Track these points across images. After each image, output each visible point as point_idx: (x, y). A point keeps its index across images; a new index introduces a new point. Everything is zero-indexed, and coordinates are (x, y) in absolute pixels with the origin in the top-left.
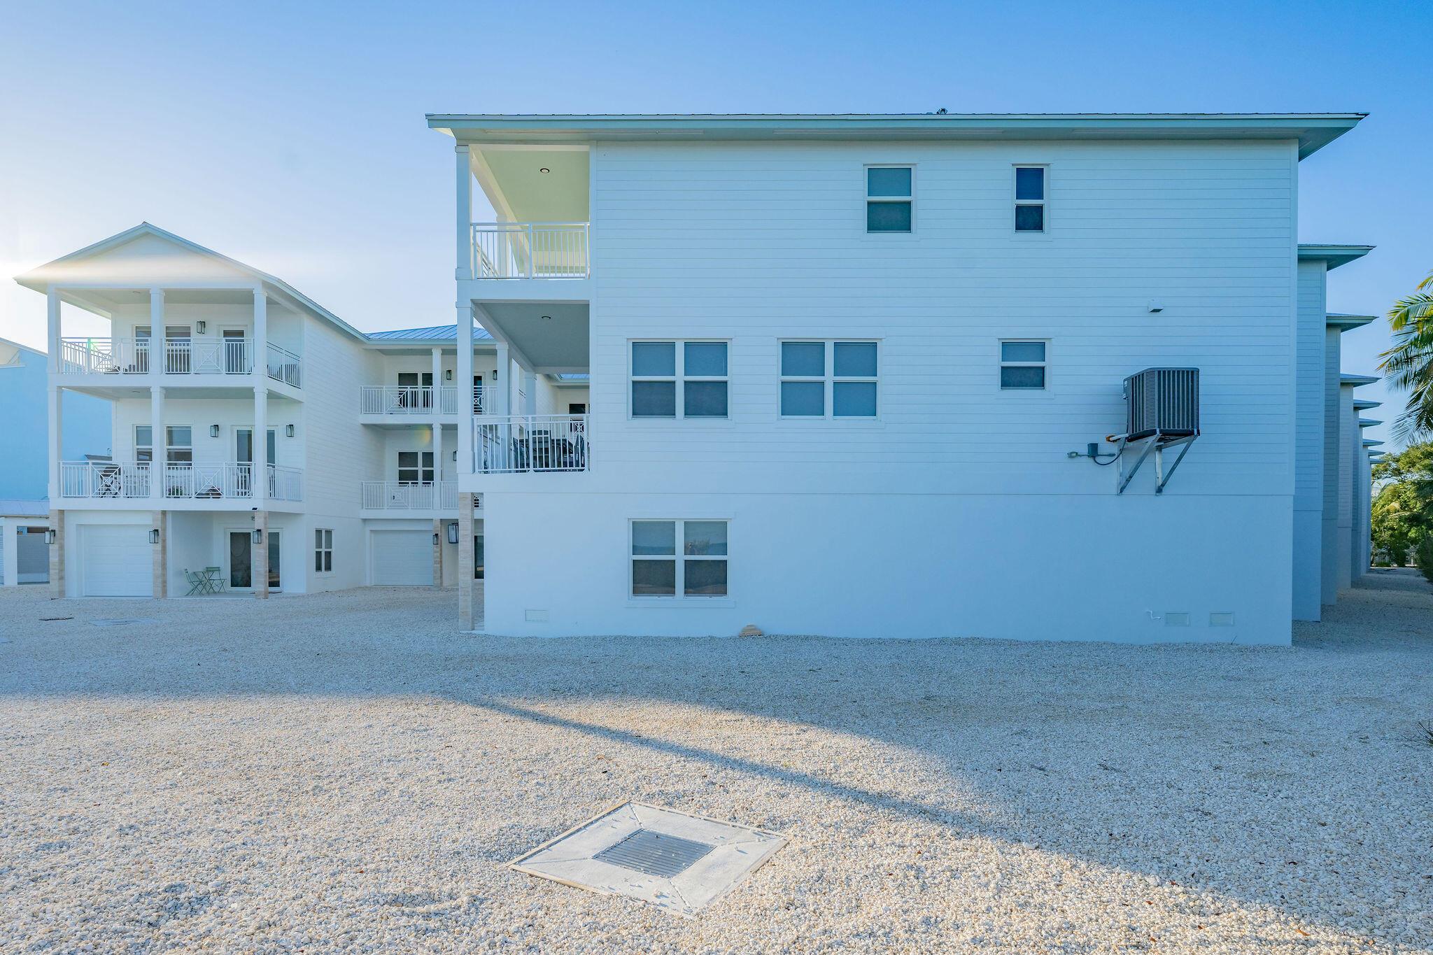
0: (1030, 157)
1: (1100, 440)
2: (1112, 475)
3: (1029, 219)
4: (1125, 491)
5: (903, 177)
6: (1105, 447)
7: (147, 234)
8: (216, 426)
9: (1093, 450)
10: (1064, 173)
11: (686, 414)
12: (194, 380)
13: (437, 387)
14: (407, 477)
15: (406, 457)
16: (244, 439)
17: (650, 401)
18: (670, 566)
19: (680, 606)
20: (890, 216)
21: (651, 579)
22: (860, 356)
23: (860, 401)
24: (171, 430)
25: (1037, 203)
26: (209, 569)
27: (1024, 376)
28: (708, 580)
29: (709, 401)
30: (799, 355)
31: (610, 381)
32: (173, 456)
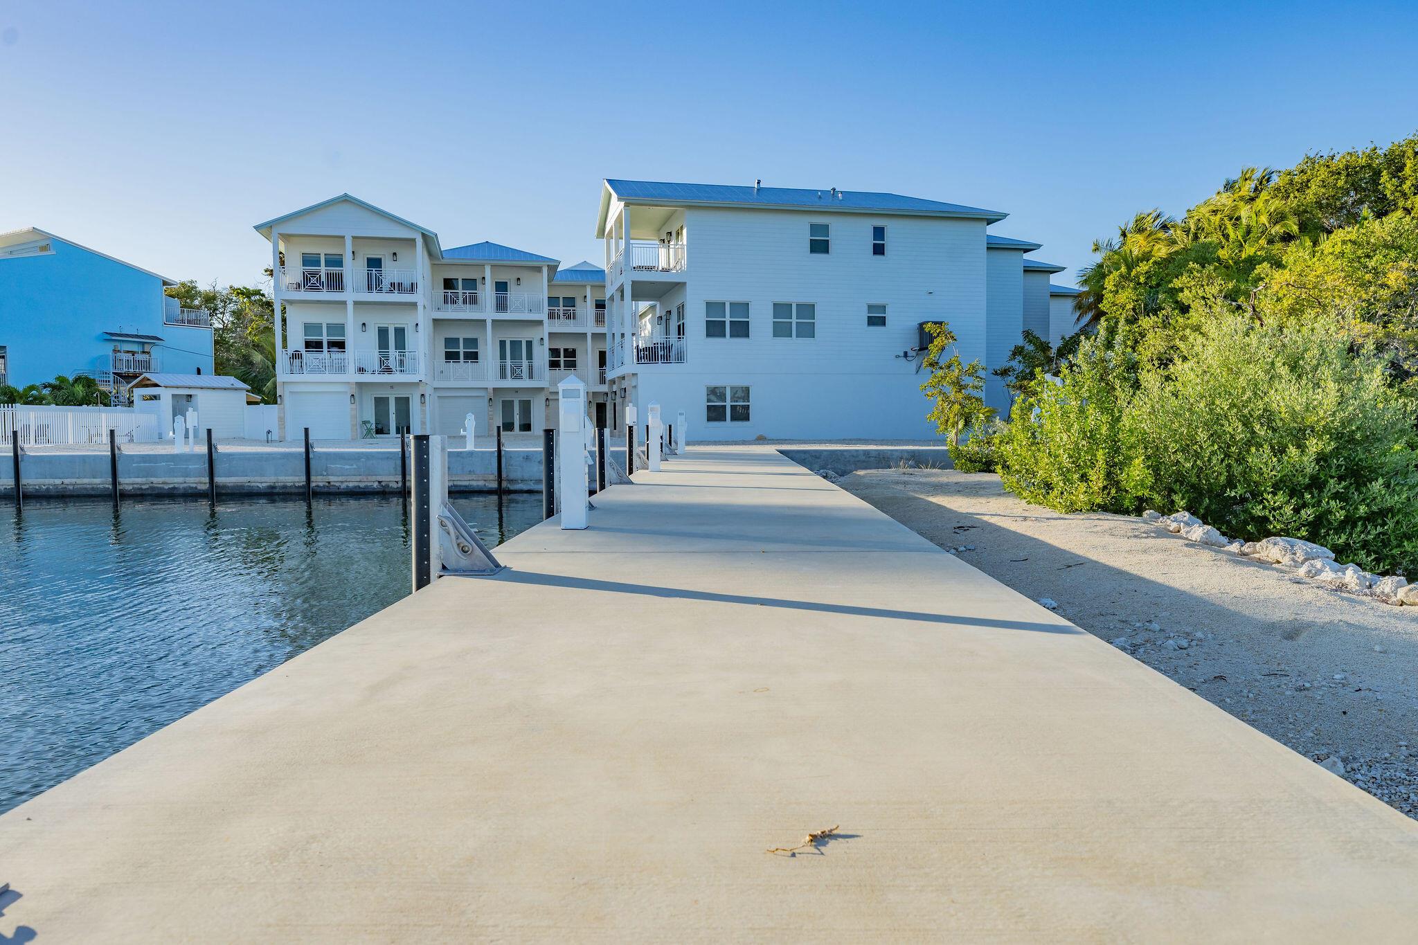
0: (879, 222)
1: (908, 350)
2: (913, 366)
3: (879, 250)
4: (919, 373)
5: (825, 229)
6: (911, 353)
7: (346, 201)
8: (364, 324)
9: (906, 355)
10: (894, 229)
11: (731, 336)
12: (375, 297)
13: (487, 293)
14: (451, 356)
15: (450, 342)
16: (383, 333)
17: (714, 329)
18: (724, 407)
19: (728, 427)
20: (820, 246)
21: (715, 414)
22: (807, 310)
23: (808, 331)
24: (329, 327)
25: (882, 242)
26: (365, 423)
27: (877, 321)
28: (741, 414)
29: (741, 330)
30: (781, 309)
31: (696, 319)
32: (332, 344)
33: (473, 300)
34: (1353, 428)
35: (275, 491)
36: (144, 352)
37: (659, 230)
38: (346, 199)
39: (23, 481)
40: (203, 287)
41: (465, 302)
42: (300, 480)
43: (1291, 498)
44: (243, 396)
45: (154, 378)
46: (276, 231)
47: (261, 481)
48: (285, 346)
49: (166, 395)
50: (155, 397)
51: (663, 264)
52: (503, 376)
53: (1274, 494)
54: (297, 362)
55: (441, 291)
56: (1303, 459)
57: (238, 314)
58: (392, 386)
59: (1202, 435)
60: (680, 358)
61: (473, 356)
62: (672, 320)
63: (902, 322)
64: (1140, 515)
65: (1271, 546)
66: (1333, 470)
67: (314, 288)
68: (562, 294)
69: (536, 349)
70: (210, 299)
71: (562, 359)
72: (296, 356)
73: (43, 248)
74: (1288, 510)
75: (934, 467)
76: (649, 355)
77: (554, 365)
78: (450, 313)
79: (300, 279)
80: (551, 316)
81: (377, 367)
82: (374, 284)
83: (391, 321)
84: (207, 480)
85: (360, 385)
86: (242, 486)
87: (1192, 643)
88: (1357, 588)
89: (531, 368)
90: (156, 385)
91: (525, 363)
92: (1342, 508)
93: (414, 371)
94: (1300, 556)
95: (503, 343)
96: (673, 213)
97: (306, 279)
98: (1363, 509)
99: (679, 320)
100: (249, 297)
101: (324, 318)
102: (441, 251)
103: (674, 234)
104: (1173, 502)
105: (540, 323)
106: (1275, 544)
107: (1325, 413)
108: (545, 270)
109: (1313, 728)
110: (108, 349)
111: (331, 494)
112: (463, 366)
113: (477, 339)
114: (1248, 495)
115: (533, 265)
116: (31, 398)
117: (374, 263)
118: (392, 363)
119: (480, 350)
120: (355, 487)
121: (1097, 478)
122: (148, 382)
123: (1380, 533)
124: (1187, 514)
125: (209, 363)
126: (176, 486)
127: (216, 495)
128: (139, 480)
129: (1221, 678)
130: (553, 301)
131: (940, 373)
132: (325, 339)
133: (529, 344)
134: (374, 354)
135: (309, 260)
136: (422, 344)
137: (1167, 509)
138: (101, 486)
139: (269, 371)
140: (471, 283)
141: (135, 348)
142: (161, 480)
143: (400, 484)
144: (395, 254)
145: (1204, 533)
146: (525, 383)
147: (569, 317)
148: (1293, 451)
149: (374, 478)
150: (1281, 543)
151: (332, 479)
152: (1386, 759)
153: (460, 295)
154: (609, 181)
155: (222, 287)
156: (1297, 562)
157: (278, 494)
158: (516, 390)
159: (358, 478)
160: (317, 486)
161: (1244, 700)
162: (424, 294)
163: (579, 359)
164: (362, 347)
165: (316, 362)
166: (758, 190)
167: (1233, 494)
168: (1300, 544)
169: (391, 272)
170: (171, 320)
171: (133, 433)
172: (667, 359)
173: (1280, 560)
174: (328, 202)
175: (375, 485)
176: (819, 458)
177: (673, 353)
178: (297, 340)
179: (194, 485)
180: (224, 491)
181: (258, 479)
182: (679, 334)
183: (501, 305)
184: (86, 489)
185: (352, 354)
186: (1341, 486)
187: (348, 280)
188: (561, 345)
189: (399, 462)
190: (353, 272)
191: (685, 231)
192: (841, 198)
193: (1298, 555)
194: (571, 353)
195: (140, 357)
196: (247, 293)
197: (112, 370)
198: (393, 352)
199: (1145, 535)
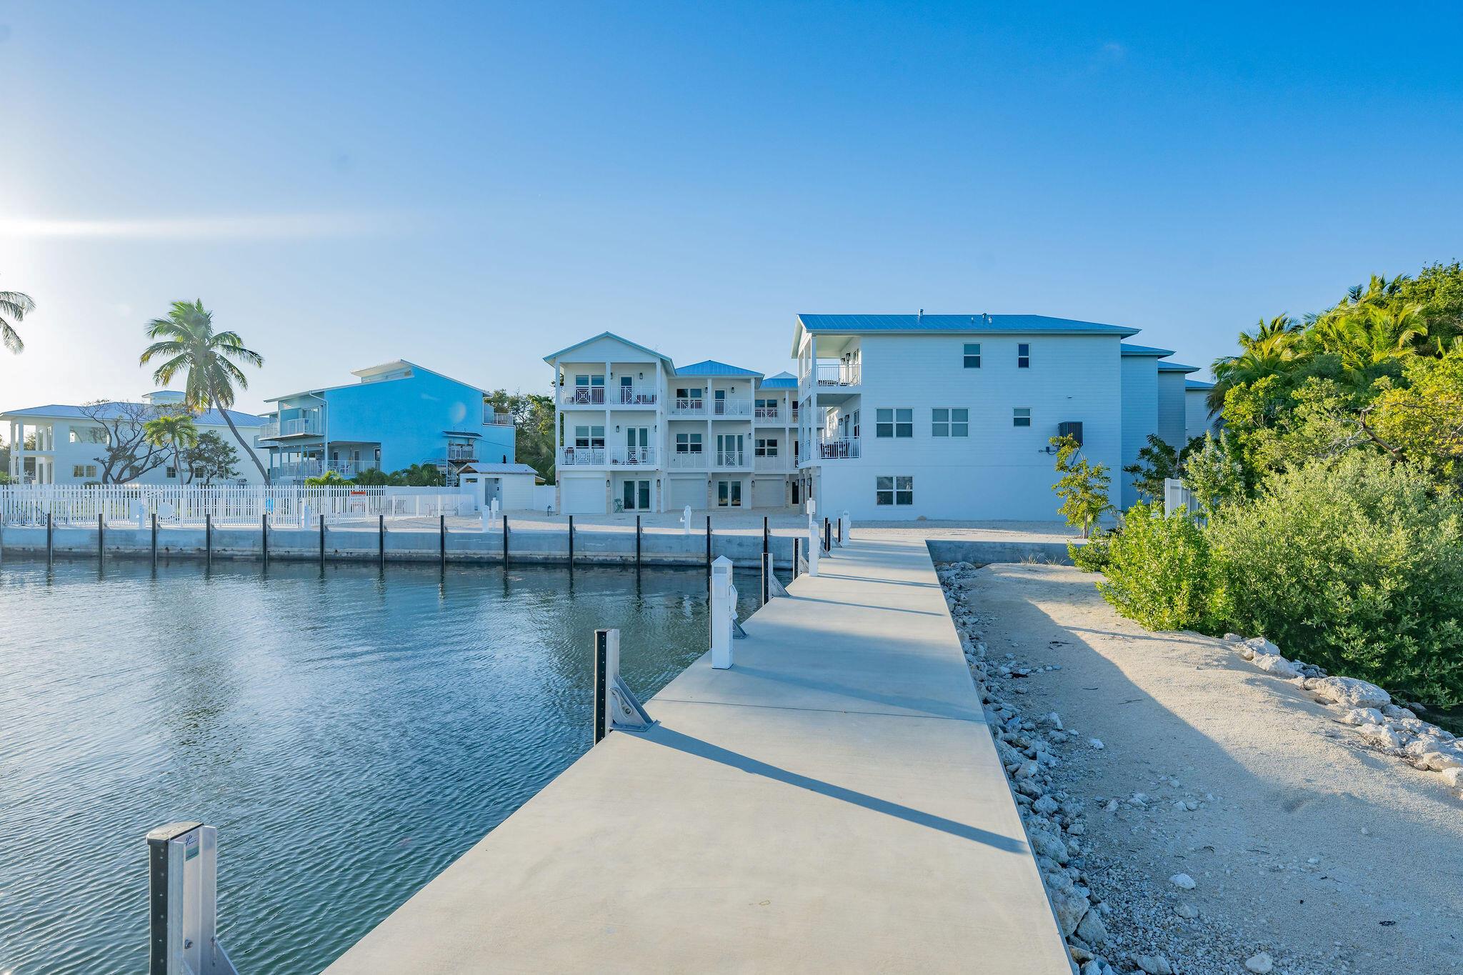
0: (1023, 341)
1: (1050, 445)
2: (1054, 458)
3: (1024, 363)
5: (977, 348)
6: (1052, 448)
8: (618, 427)
9: (1048, 450)
10: (1036, 346)
11: (897, 436)
12: (626, 407)
13: (709, 400)
14: (681, 448)
15: (681, 437)
16: (631, 433)
17: (884, 431)
18: (891, 493)
19: (895, 510)
20: (972, 362)
21: (884, 499)
22: (962, 414)
23: (962, 431)
24: (593, 428)
25: (1026, 357)
26: (617, 500)
27: (1022, 421)
28: (905, 498)
29: (906, 431)
30: (939, 414)
31: (868, 423)
32: (594, 442)
33: (699, 405)
34: (1426, 571)
35: (548, 561)
36: (469, 445)
37: (841, 351)
38: (607, 336)
39: (386, 550)
40: (510, 394)
41: (692, 407)
42: (566, 554)
43: (1365, 631)
44: (533, 478)
45: (473, 466)
46: (558, 360)
47: (539, 554)
48: (562, 444)
49: (481, 479)
50: (475, 480)
51: (843, 379)
52: (720, 463)
53: (1348, 626)
54: (570, 455)
55: (674, 399)
56: (1379, 595)
57: (533, 413)
58: (637, 473)
59: (1281, 570)
60: (856, 454)
61: (697, 448)
62: (850, 422)
63: (1045, 421)
64: (1221, 637)
65: (1329, 686)
66: (1409, 606)
67: (583, 402)
68: (766, 398)
69: (745, 442)
70: (514, 402)
71: (766, 448)
72: (570, 451)
73: (407, 374)
74: (1360, 642)
75: (1059, 563)
76: (831, 451)
77: (760, 453)
78: (682, 416)
79: (573, 394)
80: (758, 415)
81: (626, 459)
82: (626, 397)
83: (638, 424)
84: (503, 552)
85: (614, 473)
86: (526, 558)
87: (1200, 806)
88: (1390, 746)
89: (741, 457)
90: (475, 472)
91: (737, 453)
92: (1415, 644)
93: (653, 462)
94: (1355, 699)
95: (720, 438)
96: (850, 340)
97: (578, 395)
98: (1437, 647)
99: (855, 421)
100: (540, 403)
101: (590, 423)
102: (675, 370)
103: (852, 355)
104: (1253, 627)
105: (749, 422)
106: (1333, 684)
107: (1396, 556)
108: (753, 382)
109: (1268, 915)
110: (444, 444)
111: (587, 565)
112: (690, 456)
113: (700, 435)
114: (1324, 625)
115: (743, 377)
116: (394, 481)
117: (626, 382)
118: (638, 456)
119: (703, 443)
120: (604, 560)
121: (1181, 604)
122: (470, 469)
123: (1454, 669)
124: (1263, 640)
125: (511, 455)
126: (482, 556)
127: (509, 564)
128: (458, 551)
129: (1211, 849)
130: (759, 403)
131: (1070, 476)
132: (590, 438)
133: (740, 438)
134: (625, 449)
135: (581, 381)
136: (659, 440)
137: (1248, 633)
138: (434, 555)
139: (550, 460)
140: (697, 393)
141: (463, 442)
142: (472, 552)
143: (636, 559)
144: (641, 374)
145: (1273, 664)
146: (737, 469)
147: (772, 416)
148: (1367, 589)
149: (618, 554)
150: (1339, 684)
151: (587, 553)
152: (1317, 957)
153: (689, 402)
154: (801, 316)
155: (524, 393)
156: (1351, 704)
157: (550, 564)
158: (730, 474)
159: (606, 554)
160: (577, 559)
161: (1221, 875)
162: (661, 405)
163: (779, 447)
164: (616, 444)
165: (583, 456)
166: (921, 317)
167: (1310, 623)
168: (1357, 686)
169: (638, 388)
170: (488, 421)
171: (458, 508)
172: (845, 454)
173: (1337, 699)
174: (594, 338)
175: (618, 559)
176: (962, 548)
177: (850, 448)
178: (570, 440)
179: (494, 556)
180: (514, 561)
181: (536, 552)
182: (855, 435)
183: (719, 409)
184: (424, 556)
185: (608, 451)
186: (1414, 623)
187: (607, 395)
188: (766, 437)
189: (635, 542)
190: (612, 388)
191: (860, 354)
192: (990, 322)
193: (1353, 697)
194: (773, 443)
195: (466, 449)
196: (539, 400)
197: (448, 459)
198: (638, 449)
199: (1216, 663)
